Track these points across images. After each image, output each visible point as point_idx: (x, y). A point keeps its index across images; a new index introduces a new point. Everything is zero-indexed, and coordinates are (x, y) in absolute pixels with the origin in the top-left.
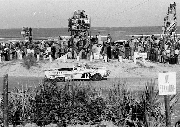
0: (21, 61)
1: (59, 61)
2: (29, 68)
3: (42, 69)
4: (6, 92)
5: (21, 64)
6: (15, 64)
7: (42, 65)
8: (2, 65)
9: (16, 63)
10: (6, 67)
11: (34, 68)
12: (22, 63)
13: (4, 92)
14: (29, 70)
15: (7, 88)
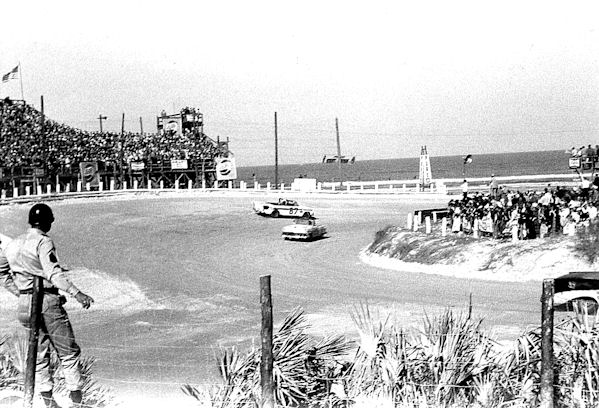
0: (572, 238)
2: (592, 260)
4: (549, 330)
5: (571, 247)
6: (554, 248)
8: (517, 251)
9: (557, 245)
10: (531, 256)
12: (573, 244)
13: (544, 328)
15: (552, 319)
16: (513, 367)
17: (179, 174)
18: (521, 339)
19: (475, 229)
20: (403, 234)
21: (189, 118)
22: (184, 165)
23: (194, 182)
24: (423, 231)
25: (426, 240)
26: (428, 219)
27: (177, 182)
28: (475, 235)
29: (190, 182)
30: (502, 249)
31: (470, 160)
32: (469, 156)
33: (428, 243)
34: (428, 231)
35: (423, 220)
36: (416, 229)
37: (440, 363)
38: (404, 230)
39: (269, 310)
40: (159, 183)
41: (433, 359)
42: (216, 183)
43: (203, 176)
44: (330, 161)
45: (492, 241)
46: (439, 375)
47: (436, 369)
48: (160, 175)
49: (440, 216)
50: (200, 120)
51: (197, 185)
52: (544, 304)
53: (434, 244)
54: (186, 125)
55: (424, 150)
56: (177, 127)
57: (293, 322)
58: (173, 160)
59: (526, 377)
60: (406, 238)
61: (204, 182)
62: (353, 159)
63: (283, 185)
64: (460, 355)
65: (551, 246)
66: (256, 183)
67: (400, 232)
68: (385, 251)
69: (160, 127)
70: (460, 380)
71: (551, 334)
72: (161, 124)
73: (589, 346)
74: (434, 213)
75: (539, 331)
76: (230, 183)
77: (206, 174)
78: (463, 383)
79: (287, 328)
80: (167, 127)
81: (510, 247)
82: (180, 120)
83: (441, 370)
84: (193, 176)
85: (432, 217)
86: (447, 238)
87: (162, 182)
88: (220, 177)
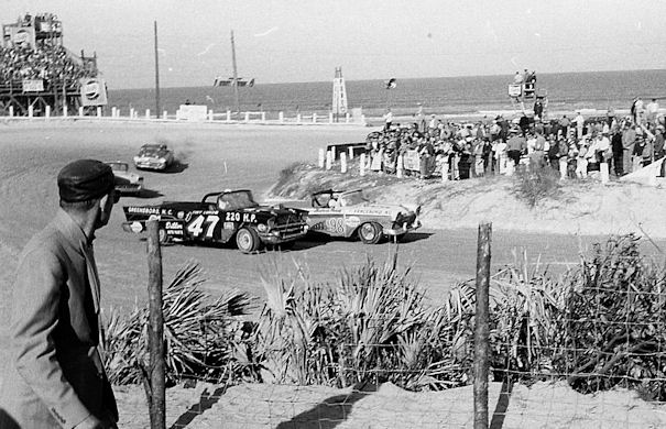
0: (510, 179)
1: (633, 182)
2: (532, 203)
3: (575, 208)
4: (485, 280)
5: (509, 189)
6: (490, 190)
7: (575, 194)
8: (448, 193)
9: (492, 186)
10: (463, 200)
11: (550, 203)
12: (511, 185)
13: (478, 278)
14: (533, 210)
15: (488, 267)
16: (443, 323)
17: (33, 98)
18: (452, 292)
19: (399, 166)
20: (315, 172)
21: (45, 27)
22: (38, 86)
23: (53, 108)
24: (337, 169)
25: (342, 181)
26: (343, 155)
27: (31, 108)
28: (399, 175)
29: (48, 108)
30: (430, 191)
31: (393, 84)
32: (392, 80)
33: (343, 184)
34: (344, 170)
35: (337, 157)
36: (329, 167)
37: (359, 320)
38: (314, 168)
39: (158, 262)
40: (8, 109)
41: (352, 315)
42: (81, 109)
43: (64, 101)
44: (223, 83)
45: (418, 182)
46: (359, 336)
47: (355, 328)
48: (9, 99)
49: (358, 152)
50: (58, 30)
51: (56, 111)
52: (479, 250)
53: (350, 185)
54: (41, 36)
55: (338, 73)
56: (29, 37)
57: (186, 277)
58: (25, 80)
59: (458, 333)
60: (318, 177)
61: (65, 108)
62: (252, 82)
63: (165, 113)
64: (383, 311)
65: (487, 188)
66: (132, 110)
67: (310, 170)
68: (292, 194)
69: (7, 37)
70: (382, 339)
71: (487, 285)
72: (7, 33)
73: (528, 299)
74: (351, 148)
75: (473, 284)
76: (99, 109)
77: (68, 98)
78: (387, 342)
79: (178, 282)
80: (16, 38)
81: (438, 189)
82: (32, 29)
83: (360, 330)
84: (51, 100)
85: (348, 153)
86: (366, 179)
87: (11, 108)
88: (85, 102)
